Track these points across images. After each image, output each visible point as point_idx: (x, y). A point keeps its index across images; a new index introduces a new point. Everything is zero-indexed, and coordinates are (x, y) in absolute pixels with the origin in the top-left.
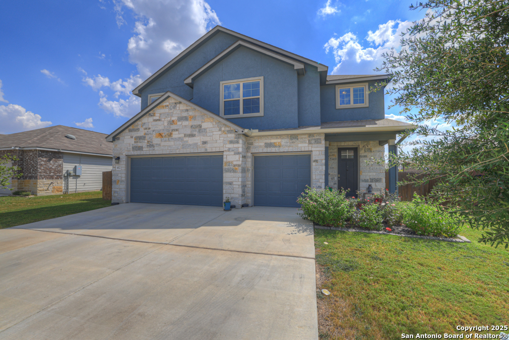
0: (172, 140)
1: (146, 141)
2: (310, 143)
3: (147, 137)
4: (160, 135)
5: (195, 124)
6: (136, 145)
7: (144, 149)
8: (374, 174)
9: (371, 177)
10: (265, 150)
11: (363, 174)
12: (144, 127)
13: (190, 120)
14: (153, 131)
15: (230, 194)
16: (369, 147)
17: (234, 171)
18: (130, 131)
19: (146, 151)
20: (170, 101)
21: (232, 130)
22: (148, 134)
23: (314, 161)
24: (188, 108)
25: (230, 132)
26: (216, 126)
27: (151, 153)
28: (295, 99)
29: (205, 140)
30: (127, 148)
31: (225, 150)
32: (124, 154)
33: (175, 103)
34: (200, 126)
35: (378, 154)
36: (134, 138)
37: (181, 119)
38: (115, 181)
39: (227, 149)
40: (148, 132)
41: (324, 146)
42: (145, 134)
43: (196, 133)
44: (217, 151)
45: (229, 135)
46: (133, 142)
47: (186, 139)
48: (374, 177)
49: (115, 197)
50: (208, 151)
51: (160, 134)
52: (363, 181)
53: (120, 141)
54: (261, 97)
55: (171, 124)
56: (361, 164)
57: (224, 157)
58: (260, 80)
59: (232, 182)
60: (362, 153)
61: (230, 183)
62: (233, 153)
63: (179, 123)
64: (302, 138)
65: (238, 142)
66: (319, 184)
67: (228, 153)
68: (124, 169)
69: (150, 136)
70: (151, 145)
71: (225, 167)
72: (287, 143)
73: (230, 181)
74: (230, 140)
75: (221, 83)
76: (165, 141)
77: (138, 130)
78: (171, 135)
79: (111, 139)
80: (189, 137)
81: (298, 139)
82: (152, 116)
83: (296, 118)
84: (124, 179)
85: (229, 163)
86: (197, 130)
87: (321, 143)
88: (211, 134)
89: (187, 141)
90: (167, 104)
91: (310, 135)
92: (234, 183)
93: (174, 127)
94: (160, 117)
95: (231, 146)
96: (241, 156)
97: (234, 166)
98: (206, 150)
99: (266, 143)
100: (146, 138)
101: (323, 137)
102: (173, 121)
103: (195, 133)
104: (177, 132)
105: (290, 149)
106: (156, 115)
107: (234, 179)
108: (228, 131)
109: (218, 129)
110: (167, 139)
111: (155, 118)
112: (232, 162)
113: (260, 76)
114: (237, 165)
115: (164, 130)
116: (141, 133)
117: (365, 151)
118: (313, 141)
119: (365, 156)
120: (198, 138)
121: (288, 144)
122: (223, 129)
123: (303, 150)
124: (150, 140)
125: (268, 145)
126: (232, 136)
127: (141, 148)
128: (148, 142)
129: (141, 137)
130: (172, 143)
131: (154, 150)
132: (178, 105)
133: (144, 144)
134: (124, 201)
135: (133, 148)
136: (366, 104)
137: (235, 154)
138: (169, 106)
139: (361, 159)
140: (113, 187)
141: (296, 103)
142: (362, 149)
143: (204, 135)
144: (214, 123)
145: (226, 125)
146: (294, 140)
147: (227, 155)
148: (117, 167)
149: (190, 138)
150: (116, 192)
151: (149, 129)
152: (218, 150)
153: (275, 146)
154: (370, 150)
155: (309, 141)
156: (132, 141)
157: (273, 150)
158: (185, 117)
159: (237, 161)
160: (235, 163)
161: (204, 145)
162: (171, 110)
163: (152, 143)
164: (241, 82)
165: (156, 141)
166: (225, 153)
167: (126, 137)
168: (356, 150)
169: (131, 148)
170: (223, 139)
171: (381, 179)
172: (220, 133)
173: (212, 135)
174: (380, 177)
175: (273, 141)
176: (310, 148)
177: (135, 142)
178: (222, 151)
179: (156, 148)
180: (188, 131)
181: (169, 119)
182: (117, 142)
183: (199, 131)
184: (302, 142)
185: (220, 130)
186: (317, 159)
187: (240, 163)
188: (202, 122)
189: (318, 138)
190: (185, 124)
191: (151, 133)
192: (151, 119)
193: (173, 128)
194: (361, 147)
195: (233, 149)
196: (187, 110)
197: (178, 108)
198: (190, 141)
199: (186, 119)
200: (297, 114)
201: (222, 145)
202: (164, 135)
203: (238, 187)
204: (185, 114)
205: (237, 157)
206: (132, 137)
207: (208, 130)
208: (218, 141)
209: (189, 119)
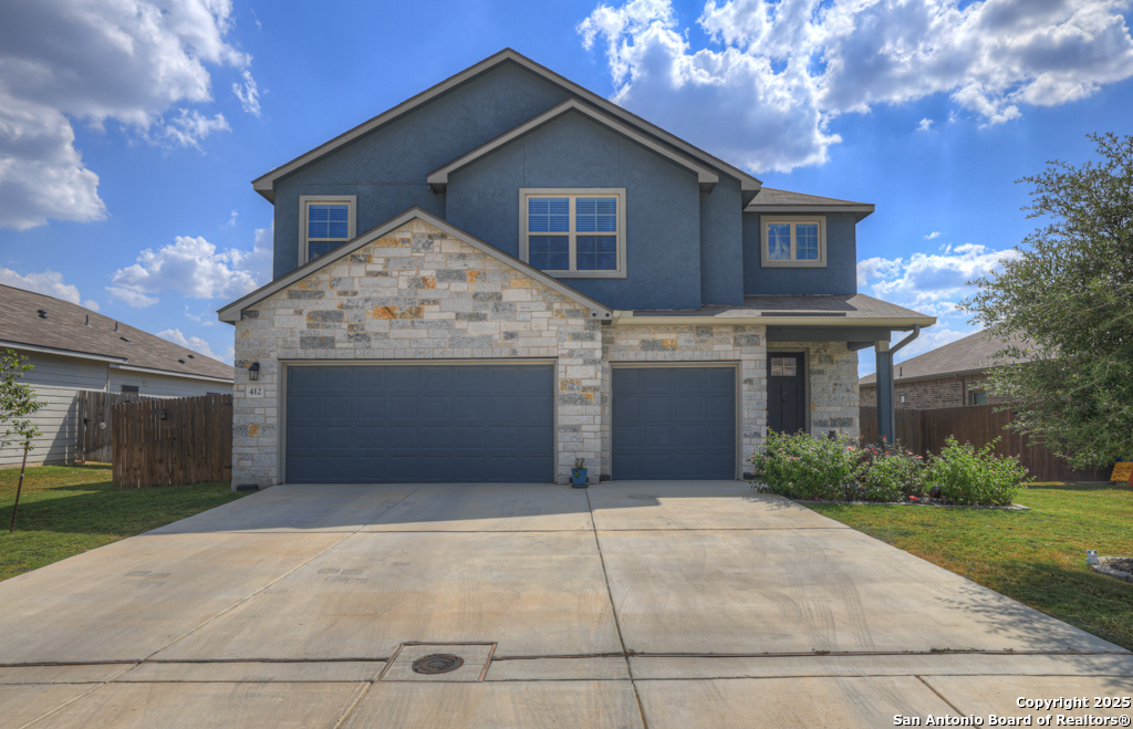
0: (422, 325)
1: (345, 326)
2: (737, 343)
3: (348, 315)
4: (388, 311)
5: (486, 291)
6: (312, 332)
7: (338, 345)
8: (839, 409)
9: (833, 416)
10: (642, 356)
11: (818, 409)
12: (339, 288)
13: (472, 280)
14: (367, 300)
15: (575, 452)
16: (829, 352)
17: (584, 401)
18: (292, 295)
19: (344, 350)
20: (416, 231)
21: (578, 311)
22: (352, 308)
23: (746, 381)
24: (466, 251)
25: (574, 313)
26: (540, 298)
27: (359, 354)
28: (696, 246)
29: (510, 330)
30: (285, 341)
31: (562, 355)
32: (274, 355)
33: (430, 237)
34: (500, 297)
35: (845, 367)
36: (305, 314)
37: (445, 275)
38: (243, 428)
39: (567, 351)
40: (349, 301)
41: (765, 350)
42: (342, 306)
43: (488, 312)
44: (541, 355)
45: (572, 321)
46: (304, 327)
47: (460, 325)
48: (838, 416)
49: (243, 469)
50: (520, 355)
51: (387, 308)
52: (816, 424)
53: (259, 322)
54: (621, 234)
55: (419, 286)
56: (813, 389)
57: (561, 368)
58: (618, 195)
59: (579, 426)
60: (814, 364)
61: (575, 429)
62: (580, 361)
63: (441, 286)
64: (720, 333)
65: (592, 338)
66: (755, 429)
67: (568, 361)
68: (275, 394)
69: (355, 311)
70: (358, 335)
71: (560, 391)
72: (690, 341)
73: (574, 423)
74: (573, 331)
75: (522, 191)
76: (403, 327)
77: (320, 294)
78: (418, 312)
79: (235, 314)
80: (470, 320)
81: (712, 335)
82: (360, 261)
83: (698, 287)
84: (273, 421)
85: (571, 383)
86: (491, 304)
87: (758, 344)
88: (528, 316)
89: (464, 330)
90: (407, 235)
91: (738, 327)
92: (584, 428)
93: (425, 293)
94: (385, 267)
95: (576, 345)
96: (600, 367)
97: (584, 389)
98: (514, 351)
99: (643, 341)
100: (345, 318)
101: (762, 333)
102: (425, 279)
103: (484, 312)
104: (436, 308)
105: (697, 356)
106: (375, 260)
107: (585, 418)
108: (568, 312)
109: (544, 305)
110: (408, 321)
111: (370, 268)
112: (579, 381)
113: (616, 186)
114: (590, 388)
115: (397, 299)
116: (330, 303)
117: (821, 362)
118: (743, 341)
119: (821, 372)
120: (494, 324)
121: (693, 344)
122: (557, 306)
123: (723, 357)
124: (356, 322)
125: (648, 345)
126: (578, 324)
127: (328, 342)
128: (351, 327)
129: (328, 313)
130: (422, 333)
131: (369, 347)
132: (437, 242)
133: (339, 332)
134: (275, 480)
135: (303, 340)
136: (821, 261)
137: (585, 363)
138: (413, 242)
139: (812, 377)
140: (234, 443)
141: (698, 254)
142: (814, 356)
143: (508, 319)
144: (535, 292)
145: (563, 298)
146: (704, 337)
147: (566, 366)
148: (248, 389)
149: (471, 323)
150: (243, 456)
151: (355, 293)
152: (543, 353)
153: (664, 349)
154: (830, 360)
155: (735, 339)
156: (301, 324)
157: (660, 355)
158: (458, 271)
159: (591, 378)
160: (585, 383)
161: (509, 341)
162: (418, 251)
163: (362, 329)
164: (573, 196)
165: (375, 324)
166: (561, 361)
167: (279, 312)
168: (801, 358)
169: (297, 339)
170: (556, 328)
171: (851, 419)
172: (549, 314)
173: (529, 318)
174: (849, 416)
175: (659, 337)
176: (738, 353)
177: (309, 326)
178: (555, 355)
179: (375, 343)
180: (468, 306)
181: (413, 273)
182: (249, 324)
183: (496, 308)
184: (721, 342)
185: (549, 308)
186: (750, 376)
187: (597, 383)
188: (504, 287)
189: (752, 333)
190: (459, 289)
191: (360, 304)
192: (359, 270)
193: (426, 297)
194: (812, 351)
195: (582, 352)
196: (462, 256)
197: (437, 250)
198: (473, 329)
199: (460, 276)
200: (698, 280)
201: (554, 341)
202: (397, 311)
203: (592, 435)
204: (456, 265)
205: (591, 370)
206: (300, 313)
207: (518, 308)
208: (545, 334)
209: (469, 278)
